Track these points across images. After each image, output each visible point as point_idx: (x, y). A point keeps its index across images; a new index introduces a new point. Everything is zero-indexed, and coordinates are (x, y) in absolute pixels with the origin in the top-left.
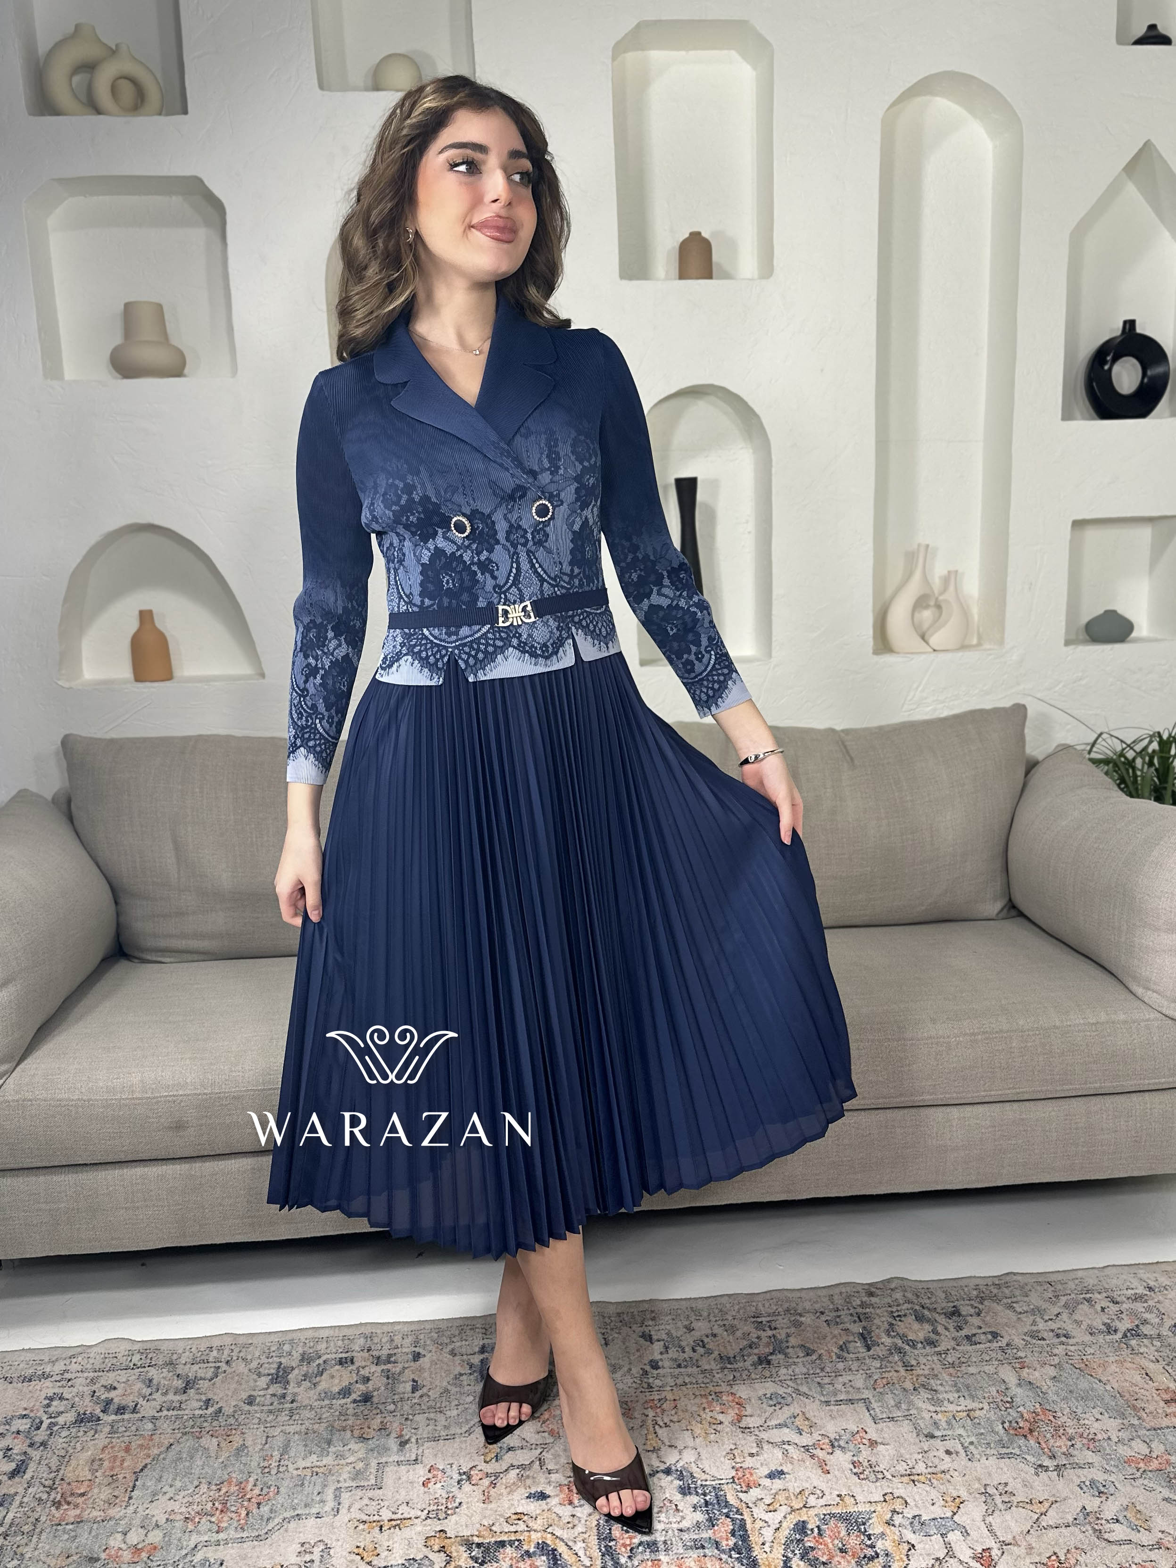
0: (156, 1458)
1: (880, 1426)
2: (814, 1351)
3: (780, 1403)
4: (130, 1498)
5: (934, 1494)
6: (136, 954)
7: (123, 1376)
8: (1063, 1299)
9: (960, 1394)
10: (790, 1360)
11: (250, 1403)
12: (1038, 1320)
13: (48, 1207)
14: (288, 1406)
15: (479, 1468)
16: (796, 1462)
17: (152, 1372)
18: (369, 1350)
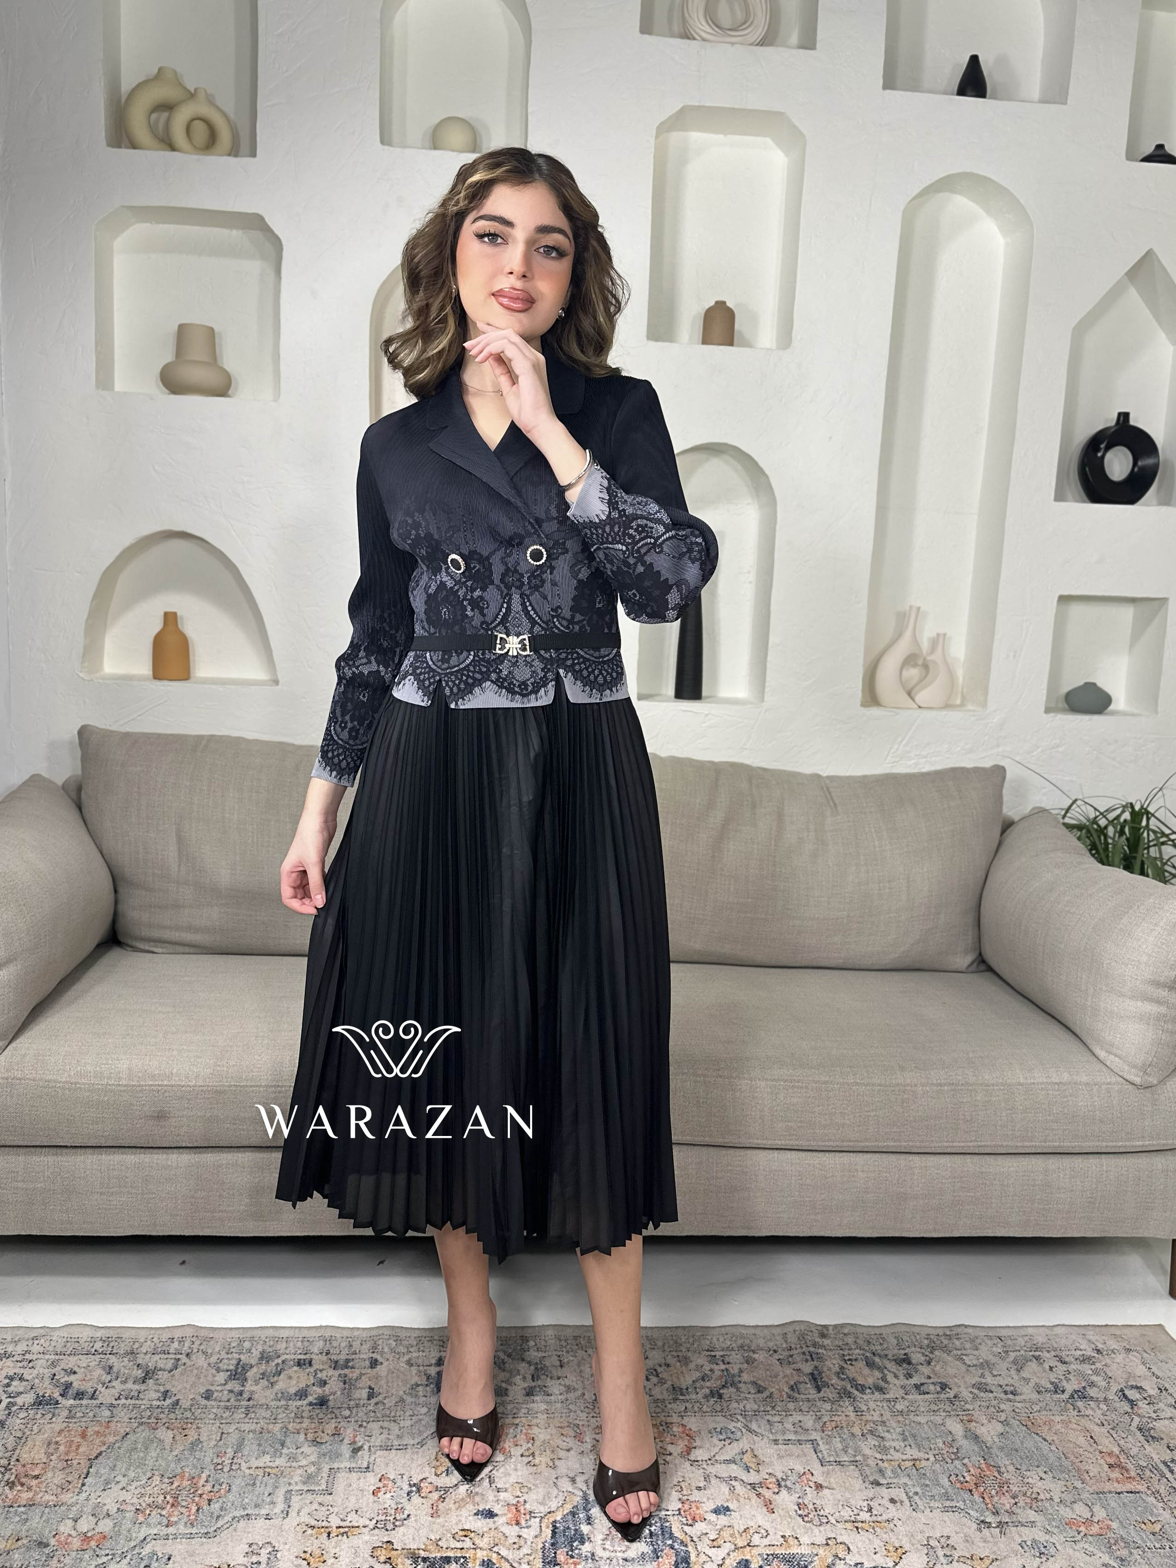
0: (111, 1447)
1: (825, 1469)
2: (765, 1389)
3: (729, 1438)
4: (83, 1485)
5: (877, 1543)
6: (130, 942)
7: (84, 1361)
8: (1012, 1355)
9: (906, 1443)
10: (742, 1395)
11: (207, 1398)
12: (987, 1373)
13: (25, 1186)
14: (245, 1403)
15: (429, 1480)
16: (742, 1500)
17: (113, 1360)
18: (327, 1354)
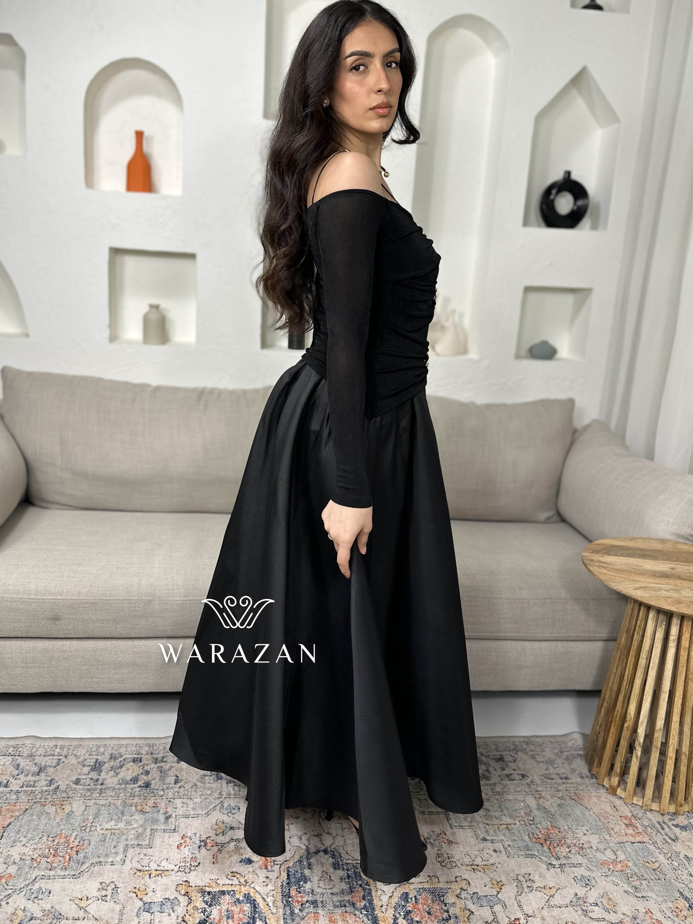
0: (16, 818)
1: (454, 831)
5: (487, 879)
7: (2, 761)
8: (565, 754)
9: (503, 813)
11: (77, 783)
12: (550, 767)
14: (100, 787)
15: (212, 839)
17: (20, 760)
18: (152, 754)
